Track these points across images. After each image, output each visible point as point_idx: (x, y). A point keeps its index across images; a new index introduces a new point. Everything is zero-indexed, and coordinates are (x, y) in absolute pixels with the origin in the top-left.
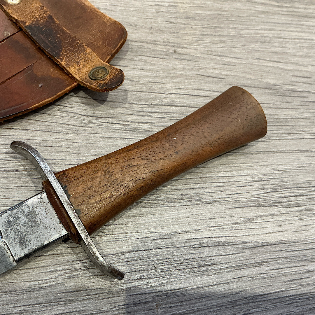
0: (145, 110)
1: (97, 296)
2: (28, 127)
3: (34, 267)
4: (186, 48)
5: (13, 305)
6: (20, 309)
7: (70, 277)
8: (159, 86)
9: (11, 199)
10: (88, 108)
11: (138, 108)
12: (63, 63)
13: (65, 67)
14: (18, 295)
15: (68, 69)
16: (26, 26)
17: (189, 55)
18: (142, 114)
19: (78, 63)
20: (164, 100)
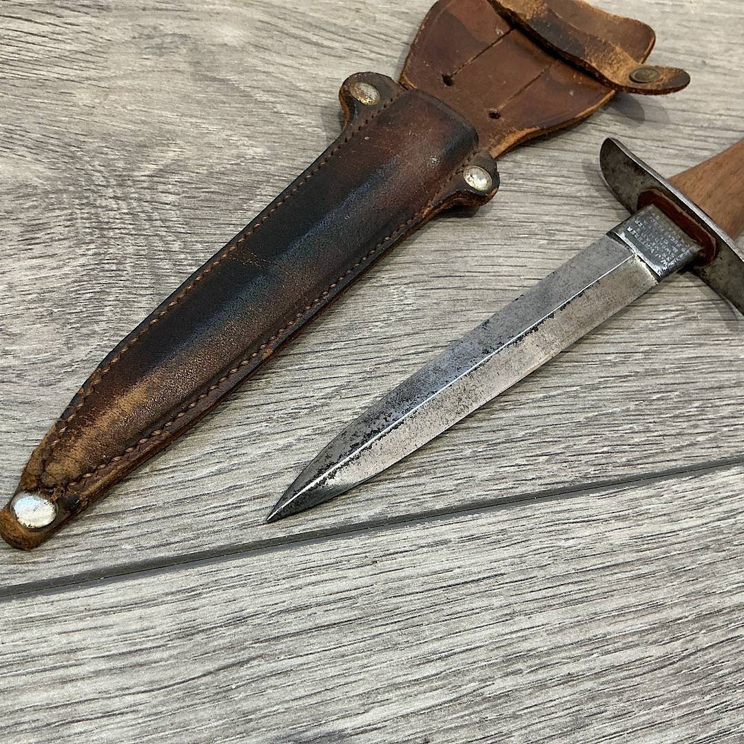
0: (696, 133)
1: (728, 342)
2: (567, 147)
4: (716, 59)
5: (637, 344)
6: (646, 348)
7: (689, 319)
8: (702, 104)
9: (583, 229)
10: (627, 128)
11: (688, 130)
12: (594, 65)
13: (598, 69)
14: (637, 333)
15: (601, 71)
16: (527, 20)
17: (724, 67)
18: (694, 138)
19: (611, 64)
20: (715, 122)
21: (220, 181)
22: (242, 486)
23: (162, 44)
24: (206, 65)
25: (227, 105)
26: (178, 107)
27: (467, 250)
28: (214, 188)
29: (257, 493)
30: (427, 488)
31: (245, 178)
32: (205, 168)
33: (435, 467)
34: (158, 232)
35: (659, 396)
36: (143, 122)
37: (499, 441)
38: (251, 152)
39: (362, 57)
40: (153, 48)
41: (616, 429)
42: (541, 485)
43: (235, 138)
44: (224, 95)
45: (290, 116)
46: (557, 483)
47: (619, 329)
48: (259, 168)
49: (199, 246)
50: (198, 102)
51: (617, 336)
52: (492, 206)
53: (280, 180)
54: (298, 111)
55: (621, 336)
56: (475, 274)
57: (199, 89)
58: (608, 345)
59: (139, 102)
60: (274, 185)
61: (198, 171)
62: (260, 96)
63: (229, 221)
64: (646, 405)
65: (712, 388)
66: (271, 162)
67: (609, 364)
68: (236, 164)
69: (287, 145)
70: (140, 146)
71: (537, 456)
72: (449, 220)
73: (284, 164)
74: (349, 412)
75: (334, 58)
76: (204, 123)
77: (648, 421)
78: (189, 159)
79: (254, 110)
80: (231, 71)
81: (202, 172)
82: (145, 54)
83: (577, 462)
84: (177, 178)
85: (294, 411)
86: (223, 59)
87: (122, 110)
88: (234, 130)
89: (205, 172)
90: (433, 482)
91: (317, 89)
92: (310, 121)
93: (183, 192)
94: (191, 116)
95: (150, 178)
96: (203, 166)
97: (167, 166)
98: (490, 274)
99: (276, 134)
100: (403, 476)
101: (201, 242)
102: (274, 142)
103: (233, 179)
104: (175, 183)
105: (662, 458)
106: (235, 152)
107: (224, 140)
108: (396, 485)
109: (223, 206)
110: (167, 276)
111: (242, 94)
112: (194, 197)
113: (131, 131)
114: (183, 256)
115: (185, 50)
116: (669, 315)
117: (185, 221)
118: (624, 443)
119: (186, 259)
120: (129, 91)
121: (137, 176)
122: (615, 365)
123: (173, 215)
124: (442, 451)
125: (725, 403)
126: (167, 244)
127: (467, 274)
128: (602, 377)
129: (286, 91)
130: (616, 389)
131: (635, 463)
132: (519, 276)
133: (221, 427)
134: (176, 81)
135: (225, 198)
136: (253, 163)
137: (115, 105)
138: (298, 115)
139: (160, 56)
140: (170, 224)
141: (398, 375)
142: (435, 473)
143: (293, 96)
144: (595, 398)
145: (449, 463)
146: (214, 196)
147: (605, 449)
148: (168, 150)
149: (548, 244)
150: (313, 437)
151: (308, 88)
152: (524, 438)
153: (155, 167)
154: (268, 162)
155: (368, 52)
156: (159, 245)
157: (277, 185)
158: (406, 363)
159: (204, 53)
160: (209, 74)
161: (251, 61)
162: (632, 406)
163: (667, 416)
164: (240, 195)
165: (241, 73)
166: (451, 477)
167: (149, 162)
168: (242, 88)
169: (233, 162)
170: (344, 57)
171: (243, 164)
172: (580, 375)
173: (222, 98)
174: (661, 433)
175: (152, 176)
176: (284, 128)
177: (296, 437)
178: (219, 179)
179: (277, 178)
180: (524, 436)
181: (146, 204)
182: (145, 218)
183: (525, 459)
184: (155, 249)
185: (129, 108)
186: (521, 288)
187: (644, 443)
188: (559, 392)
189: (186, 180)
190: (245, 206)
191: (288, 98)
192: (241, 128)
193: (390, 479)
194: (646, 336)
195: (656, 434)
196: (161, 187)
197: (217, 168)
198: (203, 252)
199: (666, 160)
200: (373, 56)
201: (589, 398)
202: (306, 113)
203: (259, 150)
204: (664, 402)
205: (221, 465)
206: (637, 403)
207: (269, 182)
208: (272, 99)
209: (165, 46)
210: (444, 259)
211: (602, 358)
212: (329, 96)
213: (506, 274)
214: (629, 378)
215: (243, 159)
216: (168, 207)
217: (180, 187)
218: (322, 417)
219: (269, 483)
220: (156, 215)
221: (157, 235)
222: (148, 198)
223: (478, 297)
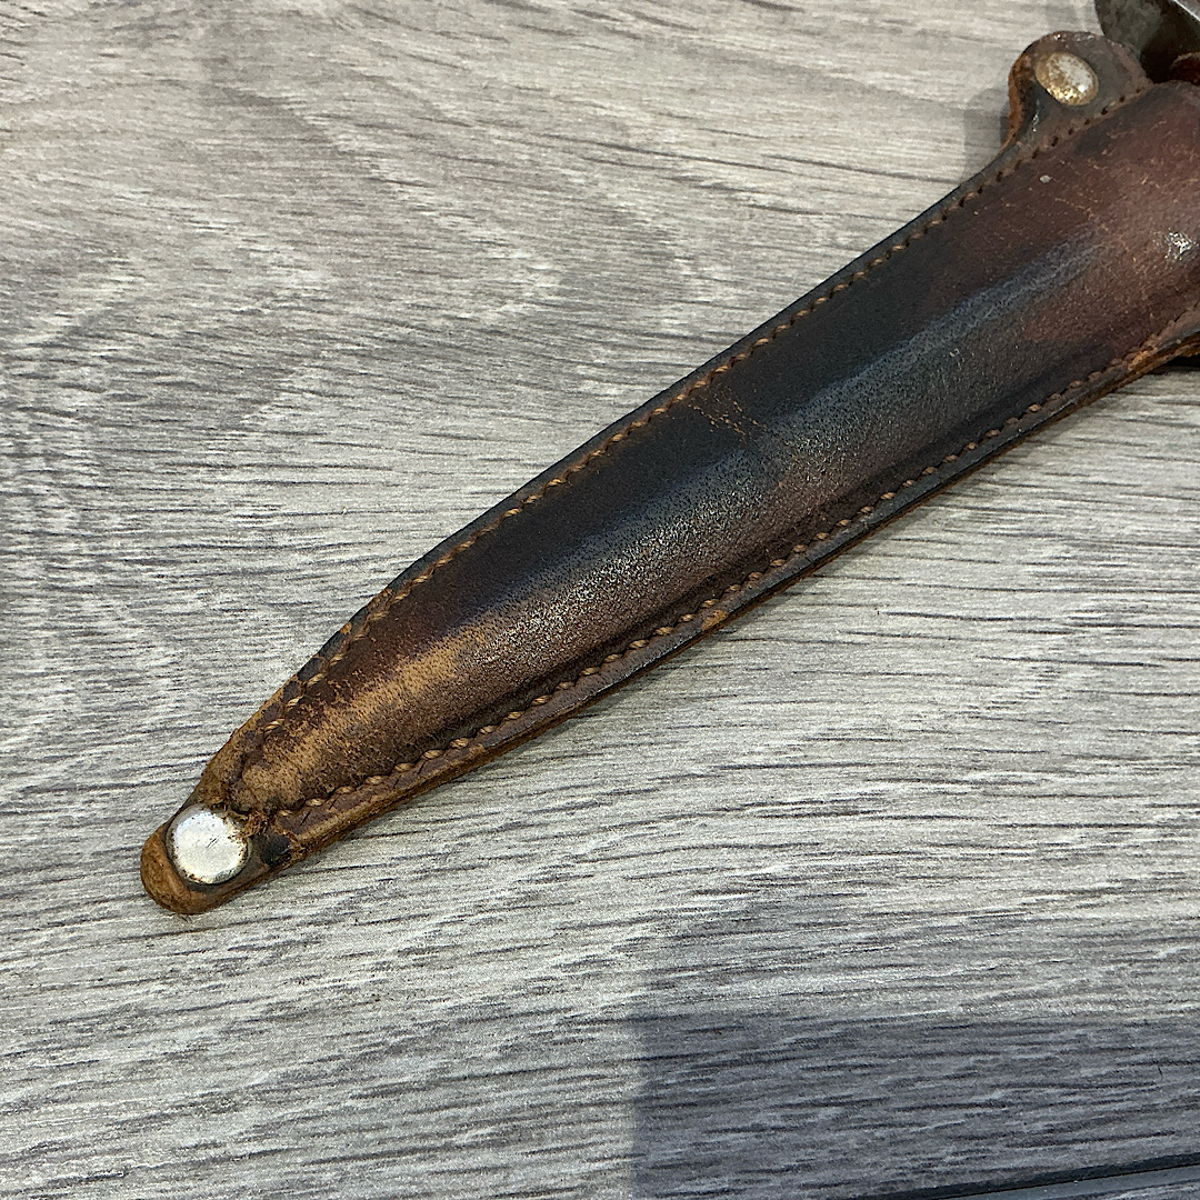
3: (1186, 691)
5: (1147, 801)
6: (1171, 814)
9: (1073, 479)
14: (1154, 771)
21: (203, 356)
22: (65, 1146)
23: (153, 18)
24: (240, 64)
25: (264, 164)
26: (151, 173)
28: (186, 373)
29: (99, 1164)
30: (512, 1178)
31: (265, 348)
32: (176, 323)
33: (546, 1122)
34: (31, 486)
35: (1173, 949)
36: (66, 213)
37: (724, 1057)
38: (291, 281)
39: (614, 32)
40: (130, 27)
41: (1040, 1038)
42: (806, 1186)
43: (262, 248)
44: (265, 139)
45: (406, 188)
47: (1108, 758)
48: (304, 321)
49: (116, 520)
50: (200, 158)
51: (1100, 778)
53: (344, 352)
54: (427, 174)
55: (1111, 778)
57: (209, 126)
58: (1072, 801)
59: (67, 162)
60: (329, 364)
61: (158, 331)
62: (349, 139)
63: (199, 456)
64: (1137, 975)
66: (332, 307)
67: (1061, 855)
68: (252, 313)
69: (384, 261)
70: (43, 271)
71: (815, 1104)
73: (363, 311)
74: (368, 962)
75: (545, 36)
76: (201, 210)
77: (1130, 1020)
78: (145, 300)
79: (325, 174)
80: (295, 78)
81: (166, 332)
82: (111, 45)
83: (914, 1129)
84: (105, 348)
85: (234, 954)
86: (283, 49)
87: (26, 183)
88: (266, 229)
89: (174, 333)
90: (530, 1164)
91: (485, 117)
92: (450, 200)
93: (113, 384)
94: (177, 194)
95: (46, 351)
96: (173, 317)
97: (92, 319)
99: (362, 235)
100: (459, 1142)
101: (121, 512)
102: (354, 255)
103: (235, 349)
104: (98, 361)
105: (1142, 1126)
106: (254, 281)
107: (239, 251)
108: (437, 1166)
109: (195, 420)
110: (24, 596)
111: (305, 135)
112: (134, 398)
113: (34, 234)
114: (71, 546)
115: (201, 32)
117: (98, 457)
118: (1052, 1078)
119: (77, 554)
120: (53, 135)
121: (18, 346)
122: (1076, 858)
123: (76, 441)
124: (571, 1079)
126: (45, 515)
128: (1033, 892)
129: (412, 124)
130: (1062, 927)
131: (1069, 1136)
132: (875, 606)
133: (53, 988)
134: (160, 108)
135: (206, 398)
136: (292, 308)
137: (14, 173)
138: (425, 186)
139: (145, 45)
140: (62, 465)
141: (511, 866)
142: (541, 1139)
143: (423, 137)
144: (1005, 949)
145: (583, 1113)
146: (180, 394)
147: (997, 1095)
148: (102, 281)
149: (971, 520)
150: (265, 1026)
151: (464, 116)
152: (789, 1055)
153: (63, 322)
154: (327, 306)
155: (631, 18)
156: (26, 519)
157: (335, 364)
158: (536, 832)
159: (242, 37)
160: (243, 88)
161: (348, 50)
162: (1095, 975)
163: (1184, 1006)
164: (240, 391)
165: (315, 83)
166: (579, 1152)
167: (52, 310)
168: (310, 119)
169: (244, 308)
170: (570, 34)
171: (266, 311)
172: (977, 883)
173: (259, 146)
174: (1155, 1055)
175: (51, 345)
176: (386, 220)
177: (222, 1025)
178: (201, 349)
179: (338, 346)
181: (20, 415)
182: (12, 450)
183: (777, 1114)
184: (15, 526)
185: (42, 178)
186: (874, 638)
187: (1105, 1082)
188: (909, 928)
189: (125, 355)
190: (247, 420)
191: (413, 142)
192: (285, 221)
193: (423, 1149)
194: (1177, 779)
195: (1142, 1057)
196: (64, 373)
197: (208, 323)
198: (121, 537)
200: (640, 27)
201: (986, 950)
202: (445, 179)
203: (312, 276)
204: (1184, 967)
205: (30, 1088)
206: (1112, 968)
207: (316, 356)
208: (372, 146)
209: (158, 22)
211: (1046, 837)
212: (510, 134)
213: (842, 600)
214: (1106, 898)
215: (268, 300)
216: (68, 422)
217: (107, 371)
218: (299, 973)
219: (133, 1141)
220: (36, 444)
221: (26, 493)
222: (30, 400)
223: (758, 661)
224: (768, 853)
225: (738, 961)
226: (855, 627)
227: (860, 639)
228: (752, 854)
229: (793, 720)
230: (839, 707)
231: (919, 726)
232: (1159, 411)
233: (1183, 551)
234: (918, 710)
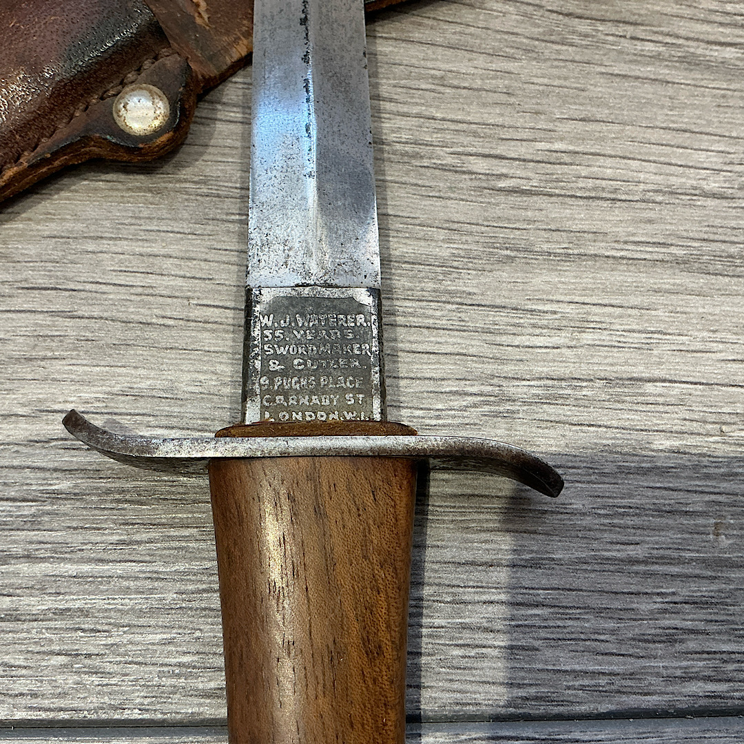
27: (111, 239)
42: (30, 708)
46: (61, 710)
52: (202, 154)
56: (104, 288)
65: (473, 563)
71: (51, 653)
72: (104, 177)
83: (119, 677)
98: (133, 290)
116: (458, 402)
125: (484, 598)
127: (88, 287)
132: (188, 298)
147: (186, 659)
180: (44, 612)
186: (181, 322)
188: (153, 535)
199: (626, 67)
210: (57, 255)
213: (164, 292)
223: (88, 334)
224: (59, 475)
225: (17, 550)
226: (168, 314)
227: (171, 322)
228: (48, 475)
229: (103, 379)
230: (141, 372)
231: (197, 390)
232: (449, 160)
233: (439, 269)
234: (201, 377)
